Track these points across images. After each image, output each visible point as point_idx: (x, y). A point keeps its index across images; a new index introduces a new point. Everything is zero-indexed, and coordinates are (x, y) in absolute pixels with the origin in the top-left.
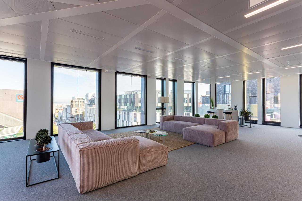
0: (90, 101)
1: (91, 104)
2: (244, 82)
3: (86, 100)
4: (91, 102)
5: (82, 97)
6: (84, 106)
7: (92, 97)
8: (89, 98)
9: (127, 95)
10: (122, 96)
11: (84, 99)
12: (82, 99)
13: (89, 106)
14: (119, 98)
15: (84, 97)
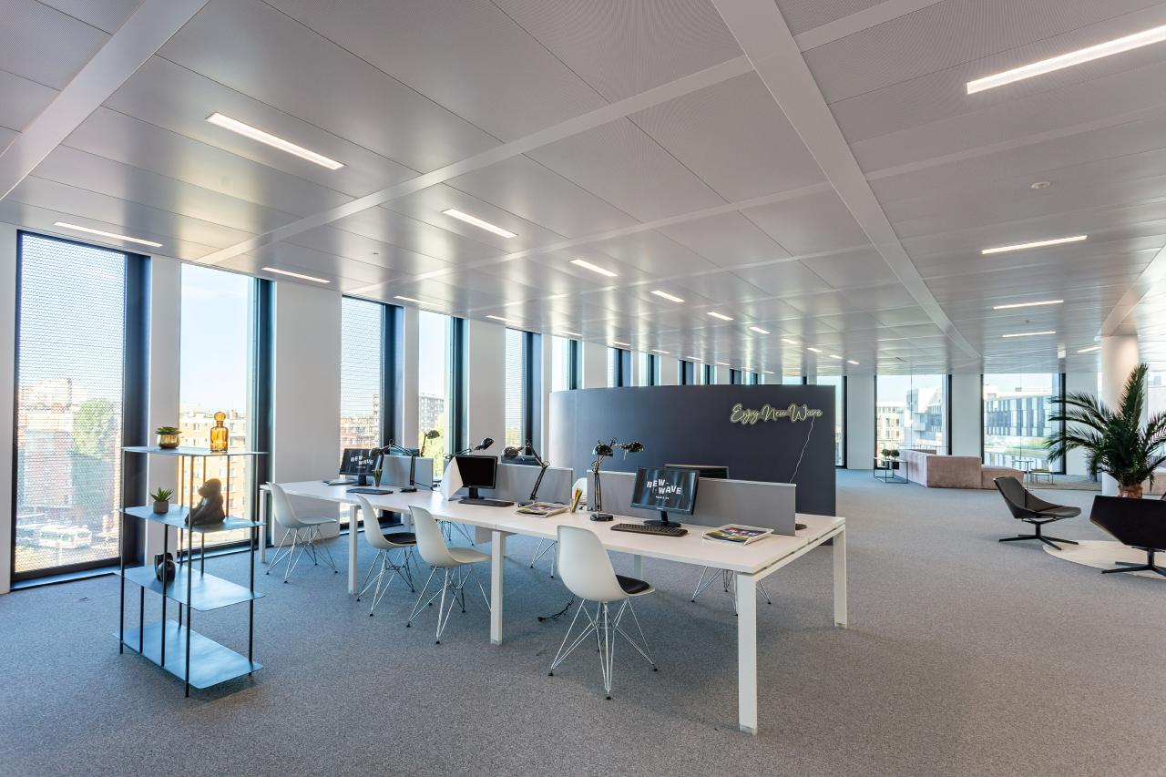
0: (926, 416)
1: (928, 429)
3: (907, 413)
4: (932, 420)
5: (892, 404)
6: (902, 437)
7: (932, 405)
8: (922, 408)
11: (901, 412)
12: (894, 410)
13: (921, 438)
15: (903, 404)
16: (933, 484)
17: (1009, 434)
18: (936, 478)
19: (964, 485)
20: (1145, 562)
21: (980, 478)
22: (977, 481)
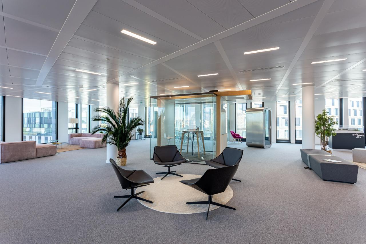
2: (146, 108)
9: (43, 113)
10: (35, 113)
14: (30, 117)
16: (6, 161)
17: (35, 127)
18: (8, 157)
19: (26, 158)
20: (207, 200)
21: (35, 153)
22: (34, 154)
